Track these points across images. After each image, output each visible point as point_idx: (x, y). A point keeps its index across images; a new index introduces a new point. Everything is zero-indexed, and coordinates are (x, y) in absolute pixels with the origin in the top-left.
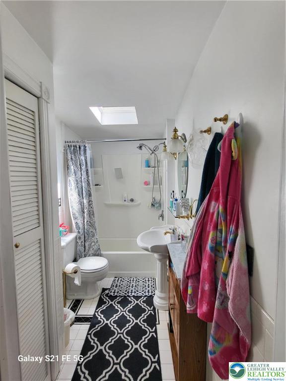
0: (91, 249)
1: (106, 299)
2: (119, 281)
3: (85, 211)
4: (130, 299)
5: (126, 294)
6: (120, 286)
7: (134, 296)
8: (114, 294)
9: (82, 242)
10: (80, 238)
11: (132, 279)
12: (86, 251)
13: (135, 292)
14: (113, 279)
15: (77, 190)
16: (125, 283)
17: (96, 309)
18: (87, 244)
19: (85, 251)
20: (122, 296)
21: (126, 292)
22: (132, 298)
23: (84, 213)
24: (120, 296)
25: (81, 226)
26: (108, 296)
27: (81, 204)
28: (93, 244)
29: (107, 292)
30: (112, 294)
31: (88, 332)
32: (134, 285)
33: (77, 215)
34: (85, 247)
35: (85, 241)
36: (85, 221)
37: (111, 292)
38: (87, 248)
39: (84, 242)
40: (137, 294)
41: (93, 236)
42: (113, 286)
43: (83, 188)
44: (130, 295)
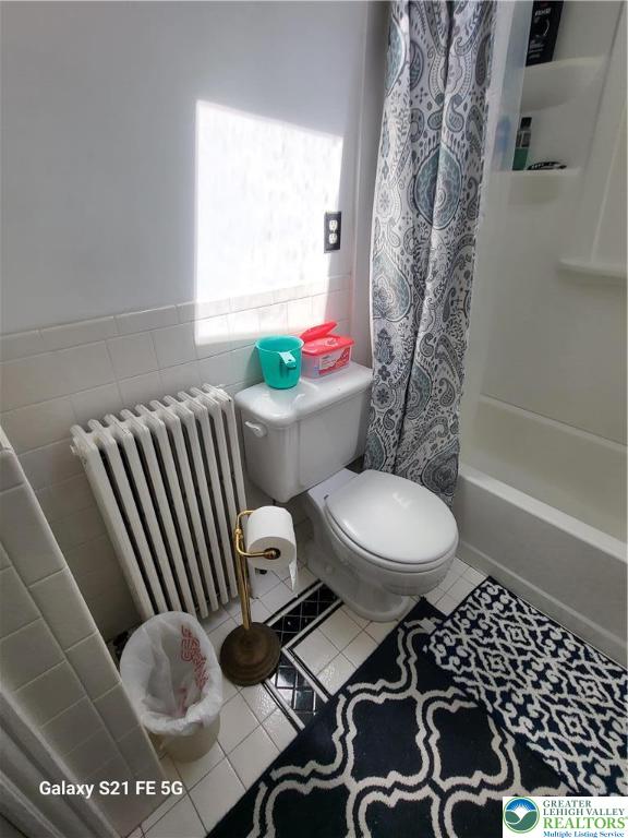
0: (427, 445)
1: (407, 660)
2: (498, 606)
3: (429, 286)
4: (496, 743)
5: (491, 696)
6: (487, 634)
7: (521, 740)
8: (445, 661)
9: (391, 412)
10: (383, 397)
11: (556, 635)
12: (404, 448)
13: (538, 725)
14: (478, 577)
15: (408, 172)
16: (515, 634)
17: (352, 681)
18: (409, 426)
19: (398, 444)
20: (470, 698)
21: (498, 690)
22: (511, 744)
23: (423, 295)
24: (462, 686)
25: (399, 349)
26: (418, 651)
27: (417, 248)
28: (439, 428)
29: (427, 625)
30: (439, 653)
31: (269, 770)
32: (553, 676)
33: (392, 300)
34: (401, 432)
35: (404, 413)
36: (421, 335)
37: (440, 640)
38: (409, 436)
39: (399, 413)
40: (544, 743)
41: (449, 399)
42: (463, 615)
43: (442, 160)
44: (506, 716)
